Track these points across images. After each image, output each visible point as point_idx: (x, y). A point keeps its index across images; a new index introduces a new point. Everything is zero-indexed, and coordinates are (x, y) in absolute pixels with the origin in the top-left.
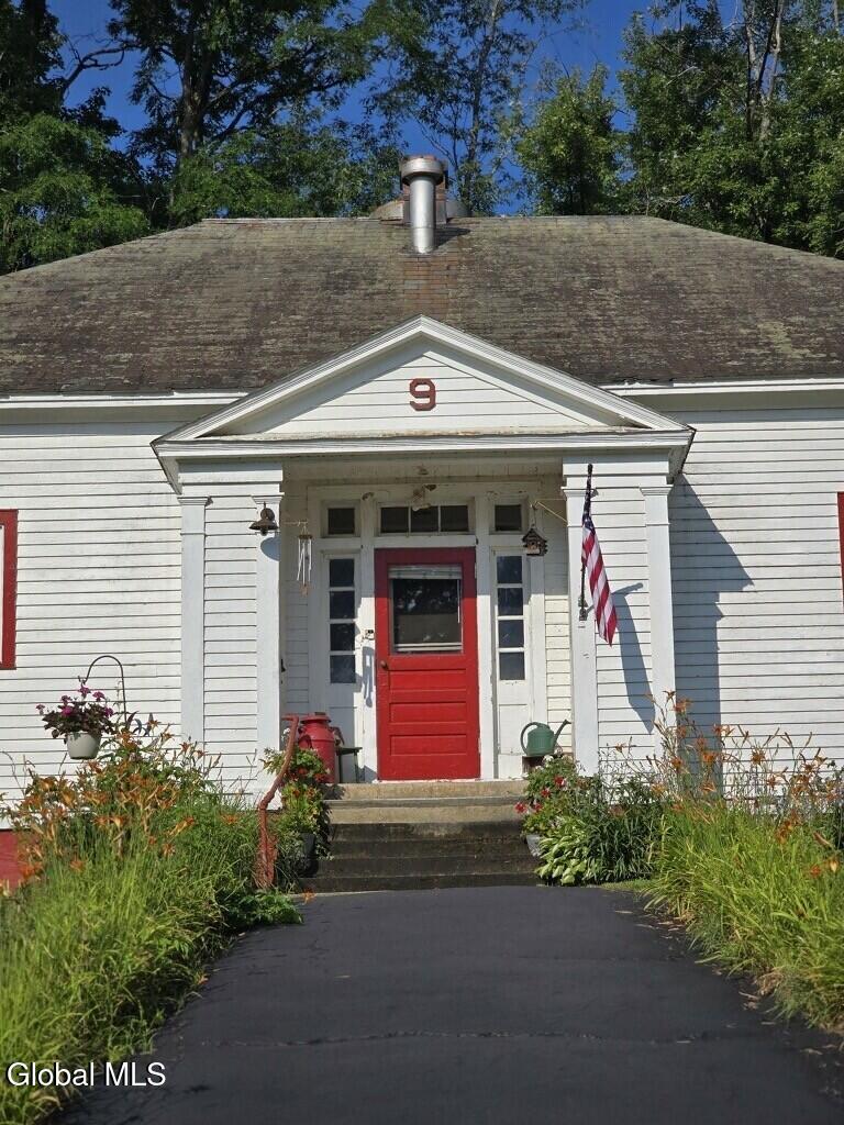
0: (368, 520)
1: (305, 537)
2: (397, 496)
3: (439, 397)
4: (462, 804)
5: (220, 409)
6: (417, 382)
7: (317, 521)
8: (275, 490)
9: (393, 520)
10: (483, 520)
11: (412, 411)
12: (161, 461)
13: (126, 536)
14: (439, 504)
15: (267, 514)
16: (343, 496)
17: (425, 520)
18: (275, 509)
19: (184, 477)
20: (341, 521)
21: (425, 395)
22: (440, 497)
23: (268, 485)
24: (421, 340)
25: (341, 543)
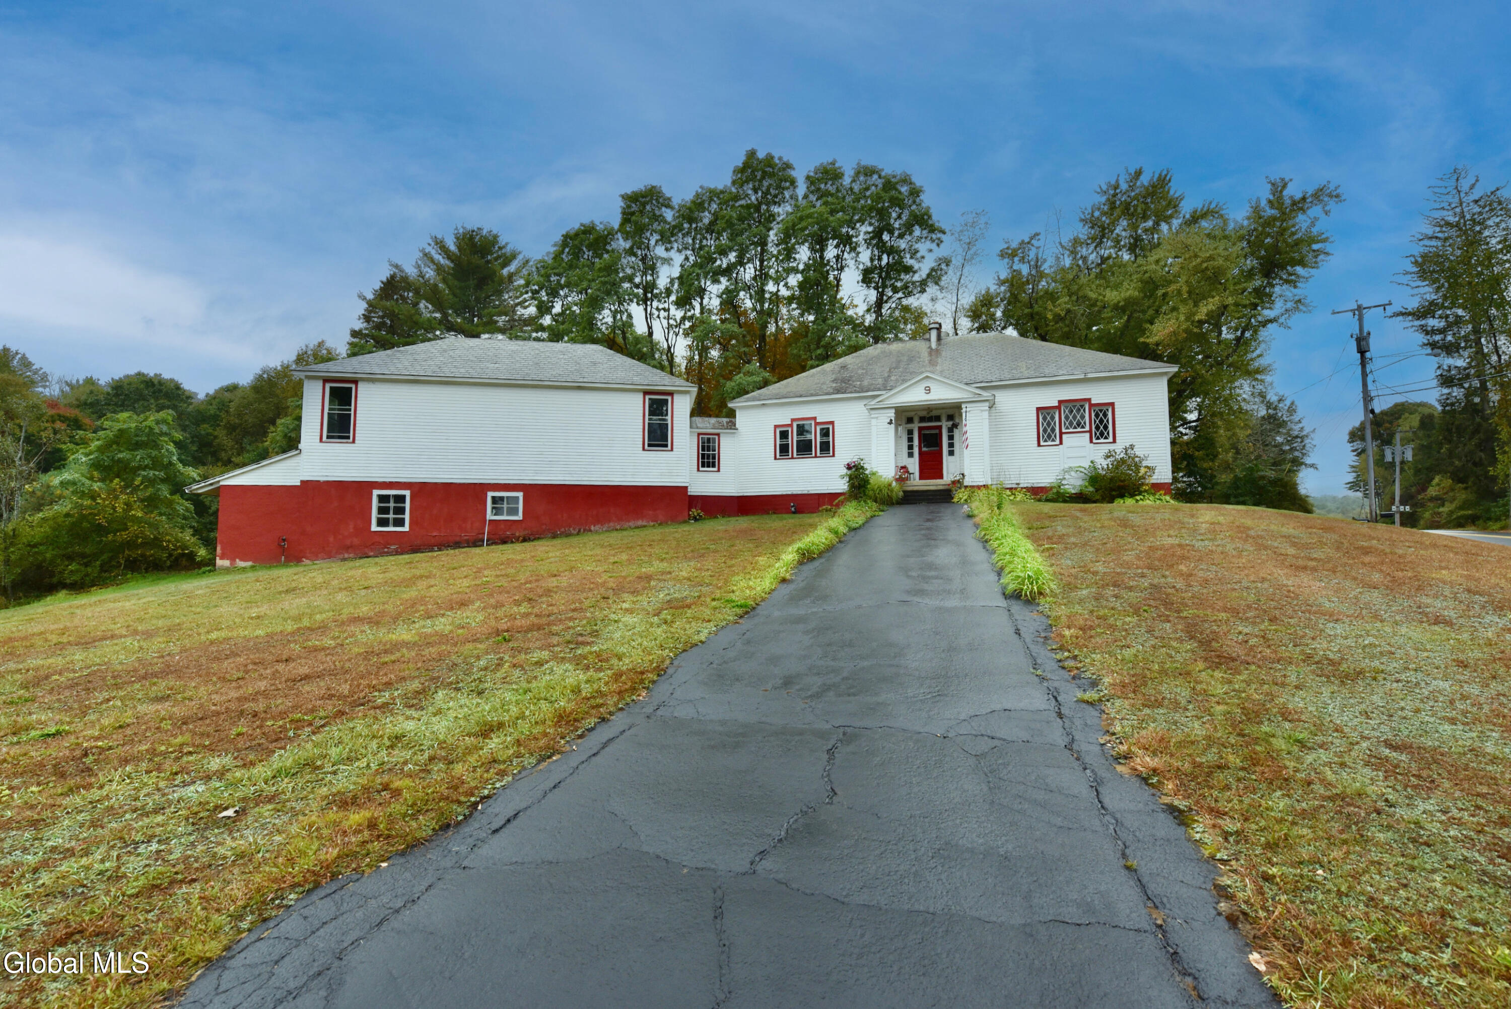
0: (916, 420)
1: (901, 425)
2: (924, 414)
3: (932, 391)
4: (939, 485)
5: (879, 396)
6: (926, 387)
7: (904, 420)
8: (893, 414)
9: (923, 420)
10: (944, 418)
11: (925, 394)
12: (867, 408)
13: (859, 426)
14: (933, 416)
15: (891, 420)
16: (910, 415)
17: (931, 419)
18: (893, 419)
19: (871, 413)
20: (910, 420)
21: (928, 390)
22: (934, 413)
23: (891, 414)
24: (927, 377)
25: (910, 426)
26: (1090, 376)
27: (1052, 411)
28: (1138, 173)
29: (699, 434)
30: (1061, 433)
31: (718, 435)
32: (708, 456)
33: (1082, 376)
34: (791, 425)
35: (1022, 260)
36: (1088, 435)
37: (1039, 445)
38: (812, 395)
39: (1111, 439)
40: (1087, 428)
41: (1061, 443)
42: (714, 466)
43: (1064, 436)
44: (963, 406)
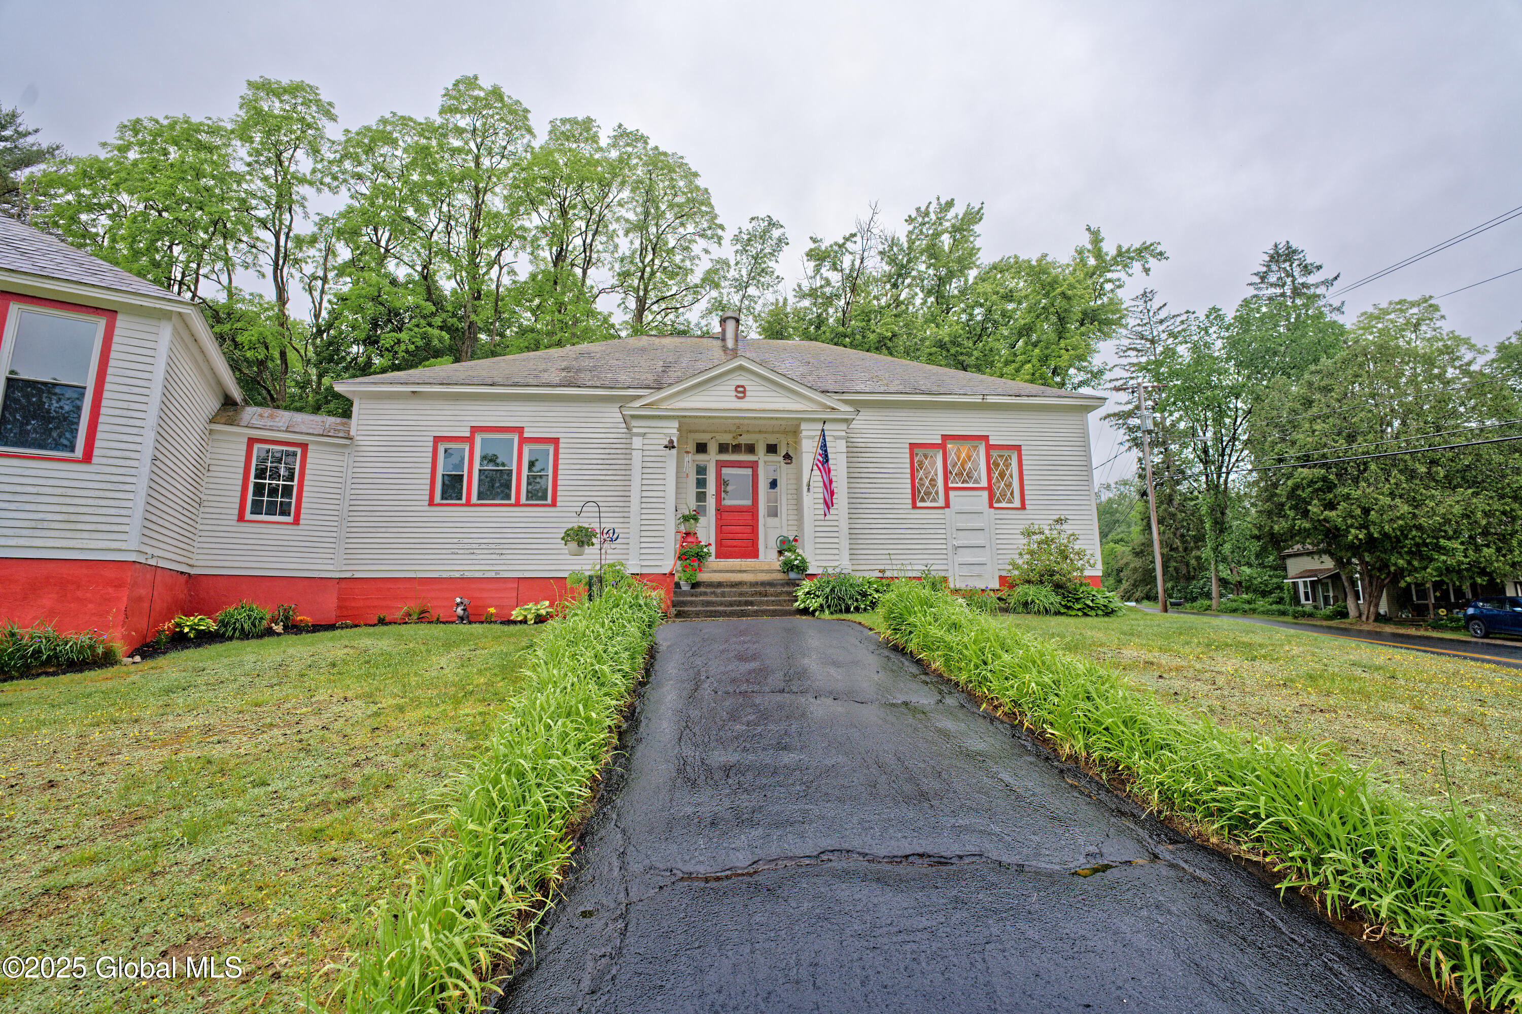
0: (713, 448)
1: (687, 452)
2: (727, 438)
3: (748, 394)
4: (754, 571)
5: (640, 397)
6: (738, 386)
7: (692, 447)
8: (675, 431)
9: (723, 448)
10: (761, 449)
11: (735, 399)
12: (624, 417)
13: (607, 451)
14: (743, 442)
15: (671, 441)
16: (703, 438)
17: (737, 448)
18: (675, 439)
19: (634, 423)
20: (701, 448)
21: (741, 392)
22: (744, 440)
23: (672, 430)
24: (741, 368)
25: (701, 457)
26: (991, 399)
27: (930, 452)
28: (950, 204)
29: (251, 441)
30: (947, 489)
31: (304, 446)
32: (273, 491)
33: (978, 399)
34: (470, 440)
35: (834, 268)
36: (985, 494)
37: (914, 506)
38: (515, 385)
39: (1017, 503)
40: (984, 483)
41: (947, 505)
42: (285, 512)
43: (952, 494)
44: (803, 426)
